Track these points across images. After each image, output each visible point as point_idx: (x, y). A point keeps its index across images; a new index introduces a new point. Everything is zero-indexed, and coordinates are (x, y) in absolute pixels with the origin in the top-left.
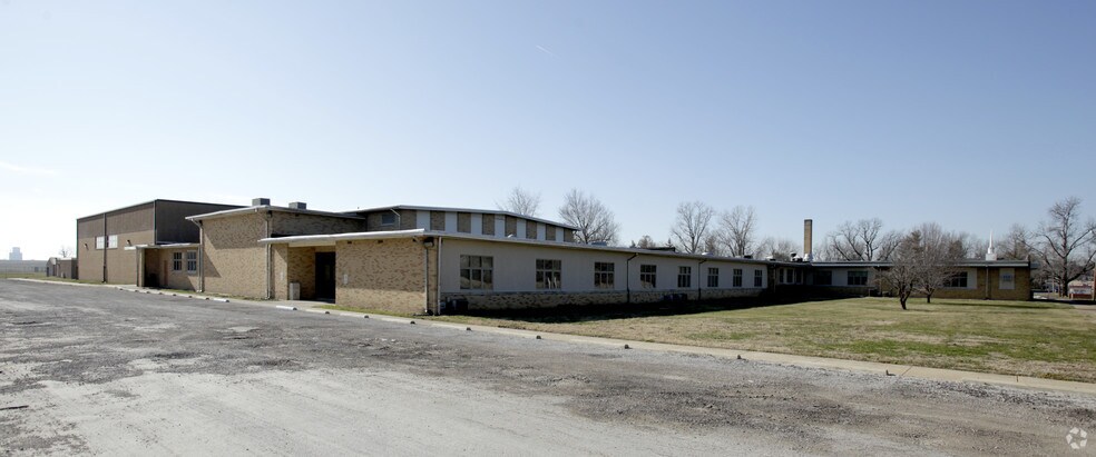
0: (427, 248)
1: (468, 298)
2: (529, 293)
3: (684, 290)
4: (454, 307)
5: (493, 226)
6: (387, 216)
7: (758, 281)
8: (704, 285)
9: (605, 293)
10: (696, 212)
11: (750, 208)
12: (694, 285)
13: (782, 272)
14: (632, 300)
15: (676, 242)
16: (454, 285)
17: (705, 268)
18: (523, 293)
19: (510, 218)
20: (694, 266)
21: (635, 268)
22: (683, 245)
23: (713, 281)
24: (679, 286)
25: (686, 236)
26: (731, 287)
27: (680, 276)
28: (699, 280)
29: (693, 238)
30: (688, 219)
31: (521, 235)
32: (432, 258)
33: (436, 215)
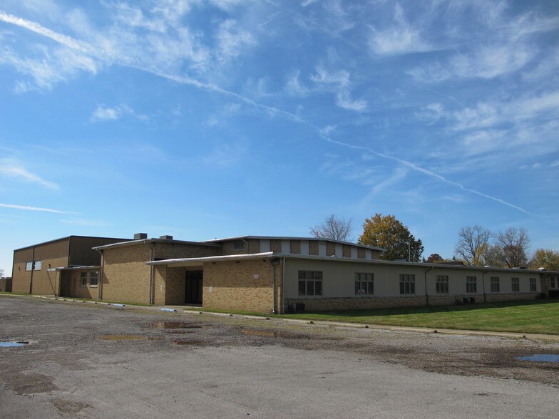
0: (274, 266)
1: (304, 302)
2: (350, 298)
3: (472, 294)
4: (293, 308)
5: (318, 249)
6: (237, 244)
7: (533, 287)
8: (488, 291)
9: (408, 299)
10: (476, 234)
11: (522, 230)
12: (480, 291)
13: (553, 279)
14: (431, 303)
15: (460, 257)
16: (294, 293)
17: (488, 277)
18: (345, 298)
19: (330, 244)
20: (479, 277)
21: (432, 279)
22: (466, 256)
23: (496, 287)
24: (468, 291)
25: (467, 254)
26: (511, 292)
27: (467, 284)
28: (484, 286)
29: (474, 255)
30: (470, 241)
31: (339, 254)
32: (278, 273)
33: (274, 242)
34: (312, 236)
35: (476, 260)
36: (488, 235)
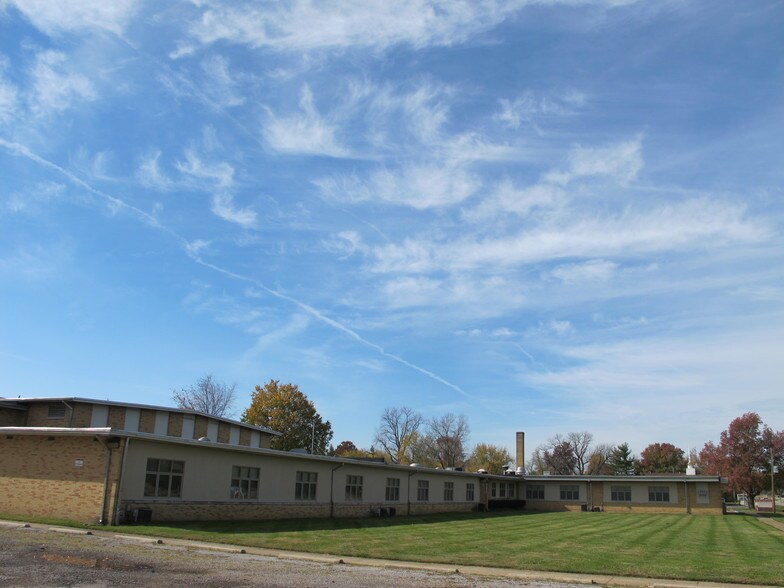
0: (110, 449)
1: (152, 507)
2: (221, 503)
3: (392, 503)
4: (133, 517)
5: (181, 426)
6: (55, 408)
7: (470, 495)
8: (414, 499)
9: (305, 507)
10: (403, 418)
11: (462, 417)
12: (403, 498)
13: (494, 485)
14: (336, 513)
15: (379, 448)
16: (137, 493)
17: (414, 481)
18: (215, 503)
19: (201, 419)
20: (404, 479)
21: (341, 479)
22: (388, 447)
23: (424, 494)
24: (387, 498)
25: (391, 444)
26: (442, 500)
27: (388, 489)
28: (408, 493)
29: (399, 447)
30: (394, 426)
31: (212, 436)
32: (116, 459)
33: (116, 411)
34: (175, 405)
35: (400, 453)
36: (418, 420)
